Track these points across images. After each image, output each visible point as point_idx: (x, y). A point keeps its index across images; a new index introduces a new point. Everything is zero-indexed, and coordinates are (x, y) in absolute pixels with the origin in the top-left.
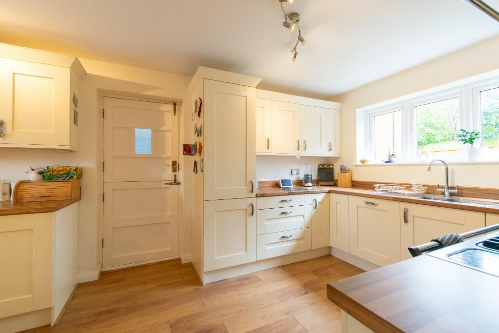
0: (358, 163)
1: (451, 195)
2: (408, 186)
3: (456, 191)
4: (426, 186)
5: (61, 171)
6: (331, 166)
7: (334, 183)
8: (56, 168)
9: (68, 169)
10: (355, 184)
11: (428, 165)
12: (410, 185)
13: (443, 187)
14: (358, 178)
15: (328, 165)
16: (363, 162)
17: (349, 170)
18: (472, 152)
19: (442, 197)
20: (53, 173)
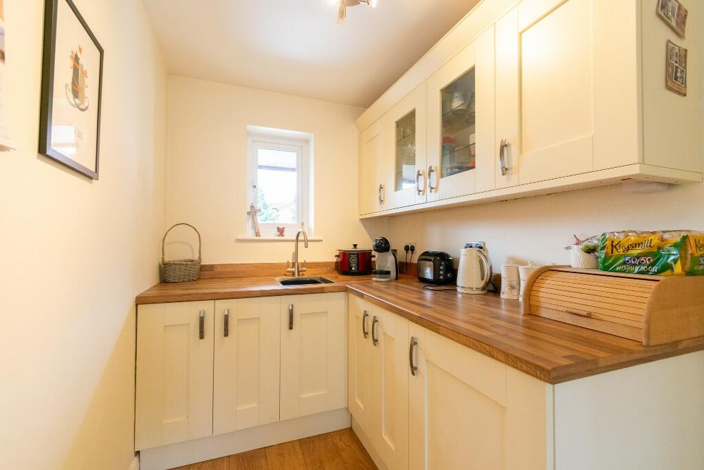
5: (634, 246)
8: (622, 237)
9: (655, 241)
20: (615, 253)
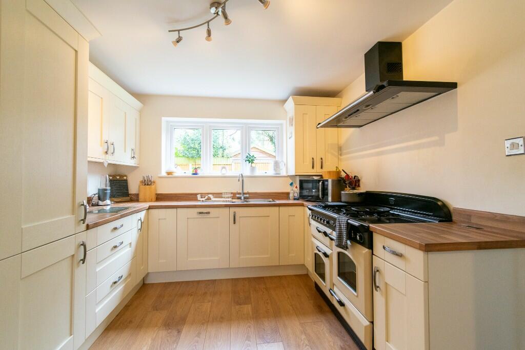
0: (164, 174)
1: (245, 198)
2: (218, 195)
3: (248, 196)
4: (232, 193)
6: (125, 178)
7: (129, 198)
10: (160, 197)
11: (236, 177)
12: (221, 193)
13: (240, 194)
14: (163, 190)
15: (121, 176)
16: (169, 173)
17: (154, 182)
18: (253, 169)
19: (239, 200)
